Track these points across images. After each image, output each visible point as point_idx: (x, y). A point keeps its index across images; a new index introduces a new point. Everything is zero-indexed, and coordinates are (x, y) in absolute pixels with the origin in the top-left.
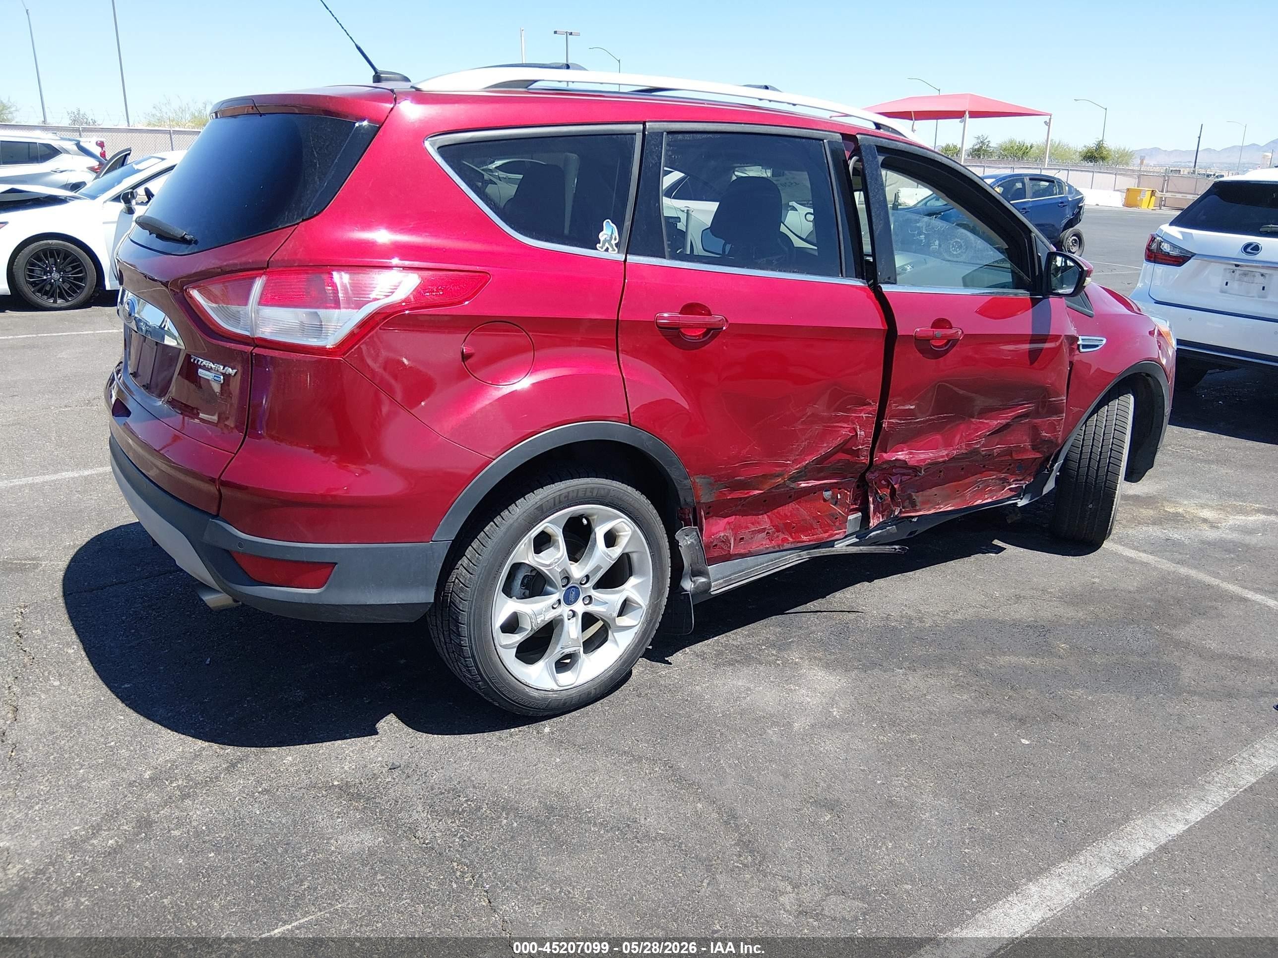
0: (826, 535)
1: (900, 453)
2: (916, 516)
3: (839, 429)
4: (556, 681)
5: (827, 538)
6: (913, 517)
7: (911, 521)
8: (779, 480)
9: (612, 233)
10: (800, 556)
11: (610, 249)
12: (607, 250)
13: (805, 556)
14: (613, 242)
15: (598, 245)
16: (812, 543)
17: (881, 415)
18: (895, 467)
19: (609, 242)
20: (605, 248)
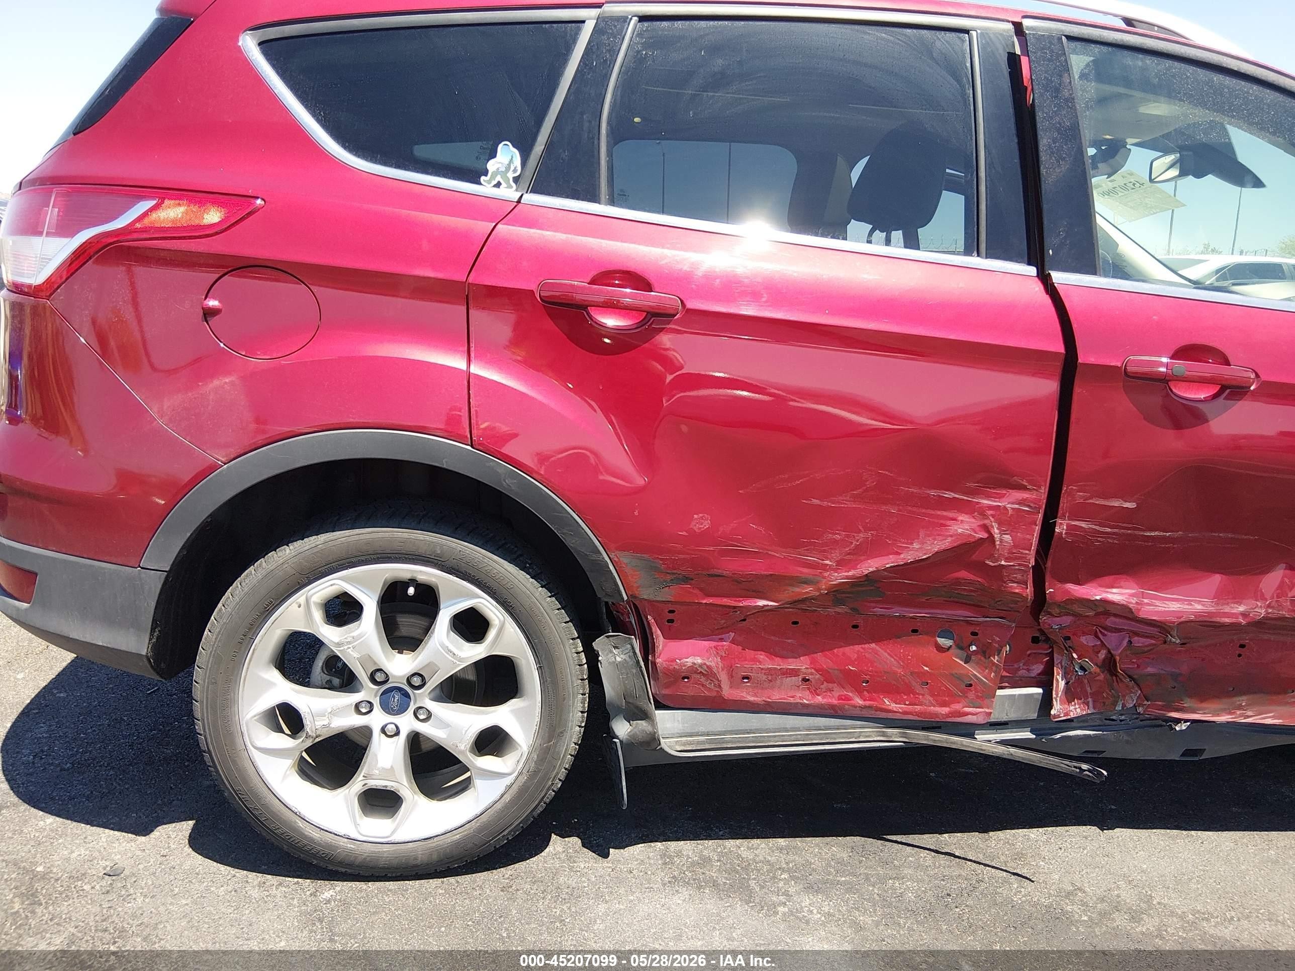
0: (945, 710)
1: (1114, 590)
2: (1186, 721)
3: (948, 523)
4: (356, 825)
5: (947, 716)
6: (1178, 721)
7: (1172, 729)
8: (808, 589)
9: (511, 161)
10: (884, 734)
11: (504, 185)
12: (498, 185)
13: (895, 738)
14: (511, 175)
15: (483, 178)
16: (910, 717)
17: (1052, 511)
18: (1107, 614)
19: (504, 174)
20: (495, 182)
